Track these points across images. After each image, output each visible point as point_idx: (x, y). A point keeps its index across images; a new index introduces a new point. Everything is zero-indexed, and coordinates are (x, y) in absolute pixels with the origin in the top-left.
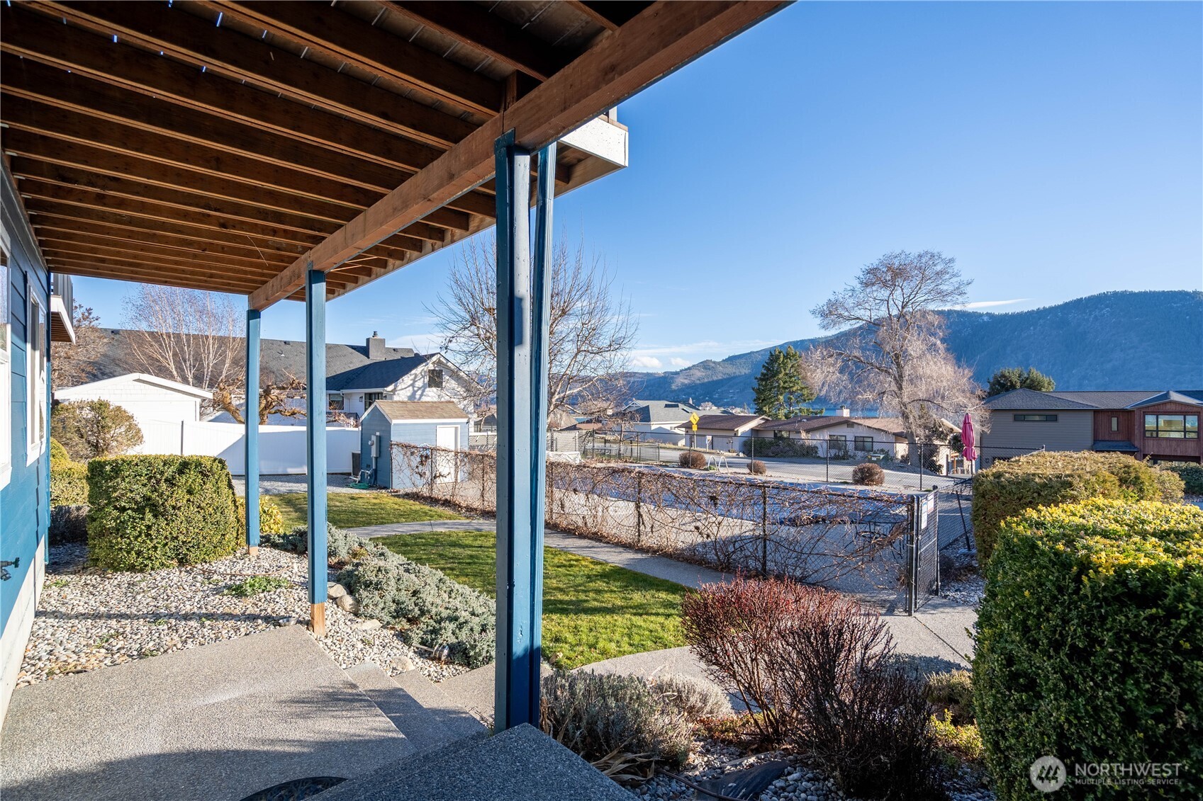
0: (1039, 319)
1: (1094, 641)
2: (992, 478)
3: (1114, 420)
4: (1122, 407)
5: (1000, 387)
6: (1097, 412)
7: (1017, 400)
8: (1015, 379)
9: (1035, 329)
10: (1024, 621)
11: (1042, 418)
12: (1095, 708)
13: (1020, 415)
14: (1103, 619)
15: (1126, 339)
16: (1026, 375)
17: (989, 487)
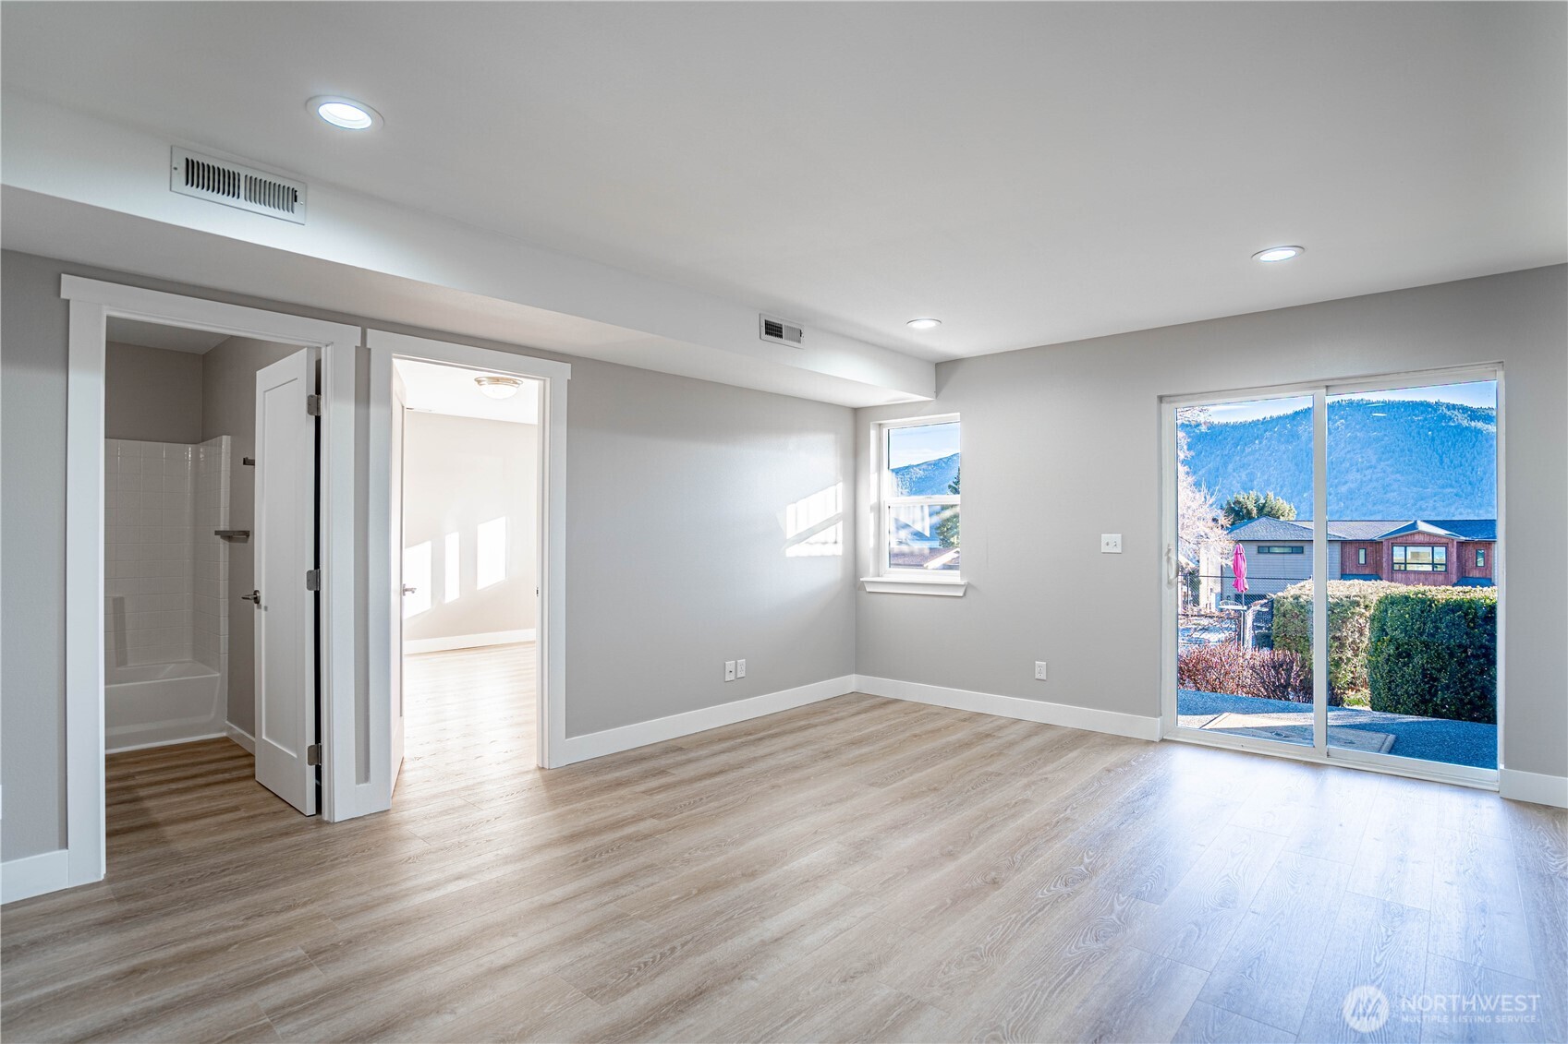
0: (1265, 431)
1: (1437, 628)
2: (1292, 599)
3: (1362, 552)
4: (1370, 538)
5: (1239, 515)
6: (1344, 543)
7: (1260, 529)
8: (1251, 506)
9: (1260, 443)
10: (1405, 628)
11: (1286, 550)
12: (1439, 654)
13: (1264, 547)
14: (1441, 619)
15: (1362, 457)
16: (1262, 501)
17: (1290, 607)
